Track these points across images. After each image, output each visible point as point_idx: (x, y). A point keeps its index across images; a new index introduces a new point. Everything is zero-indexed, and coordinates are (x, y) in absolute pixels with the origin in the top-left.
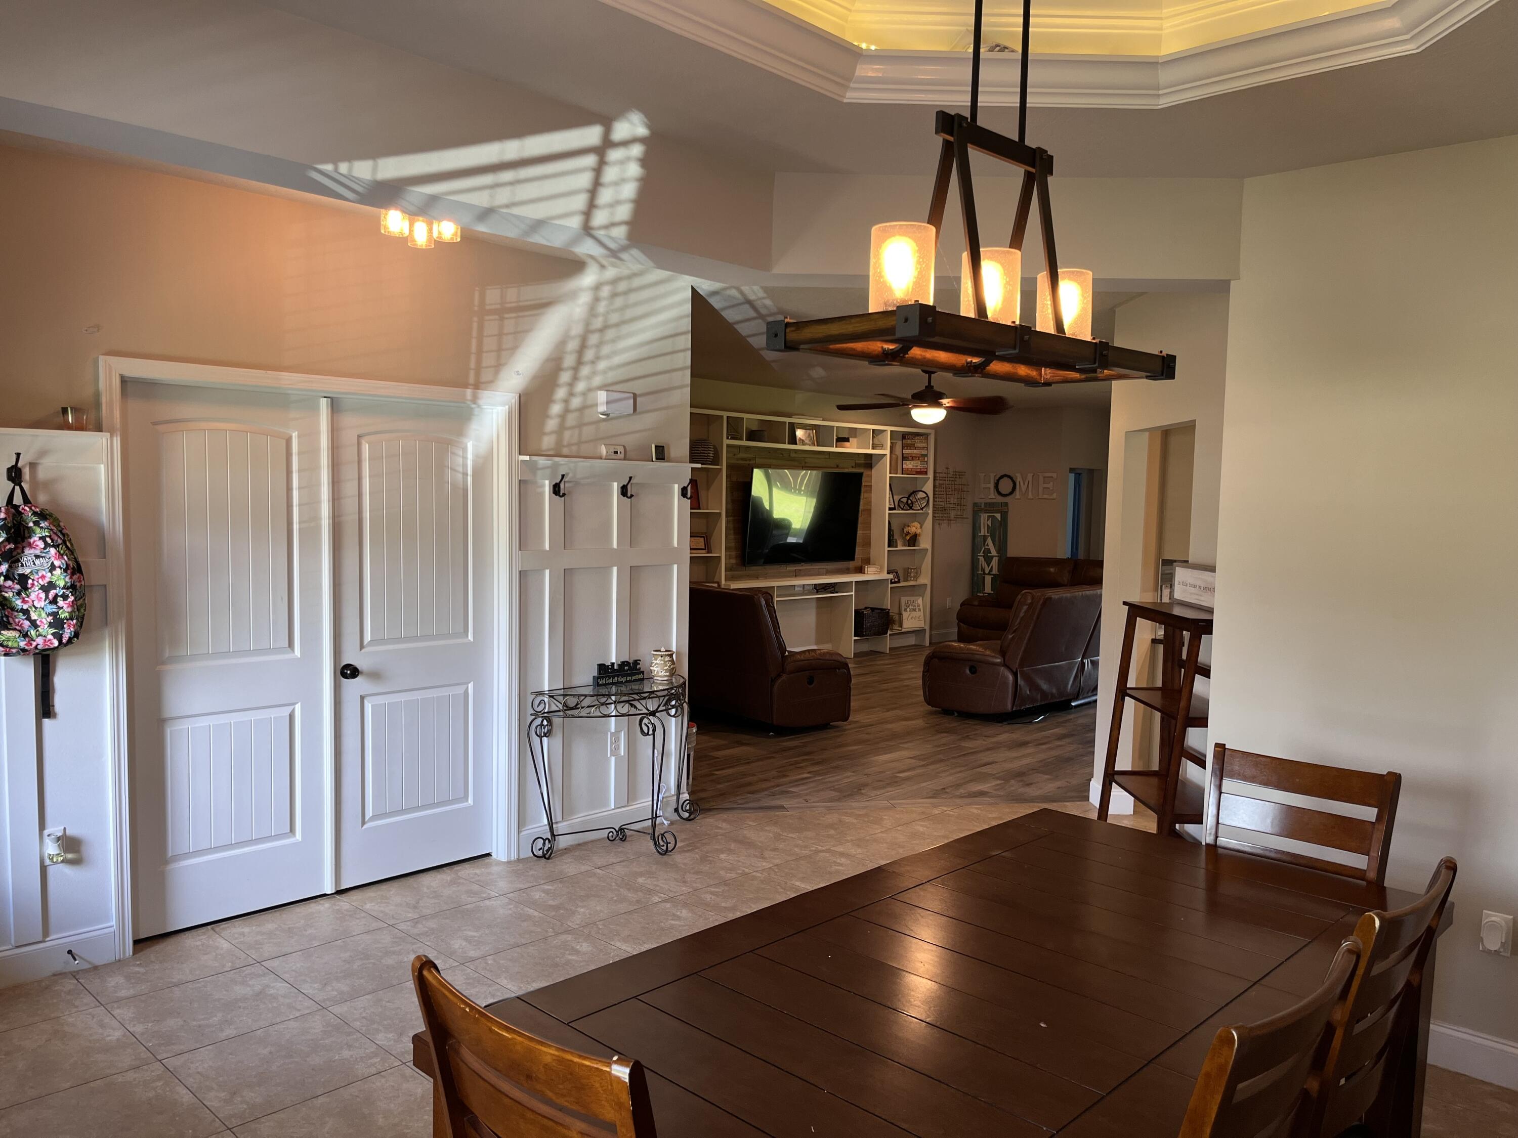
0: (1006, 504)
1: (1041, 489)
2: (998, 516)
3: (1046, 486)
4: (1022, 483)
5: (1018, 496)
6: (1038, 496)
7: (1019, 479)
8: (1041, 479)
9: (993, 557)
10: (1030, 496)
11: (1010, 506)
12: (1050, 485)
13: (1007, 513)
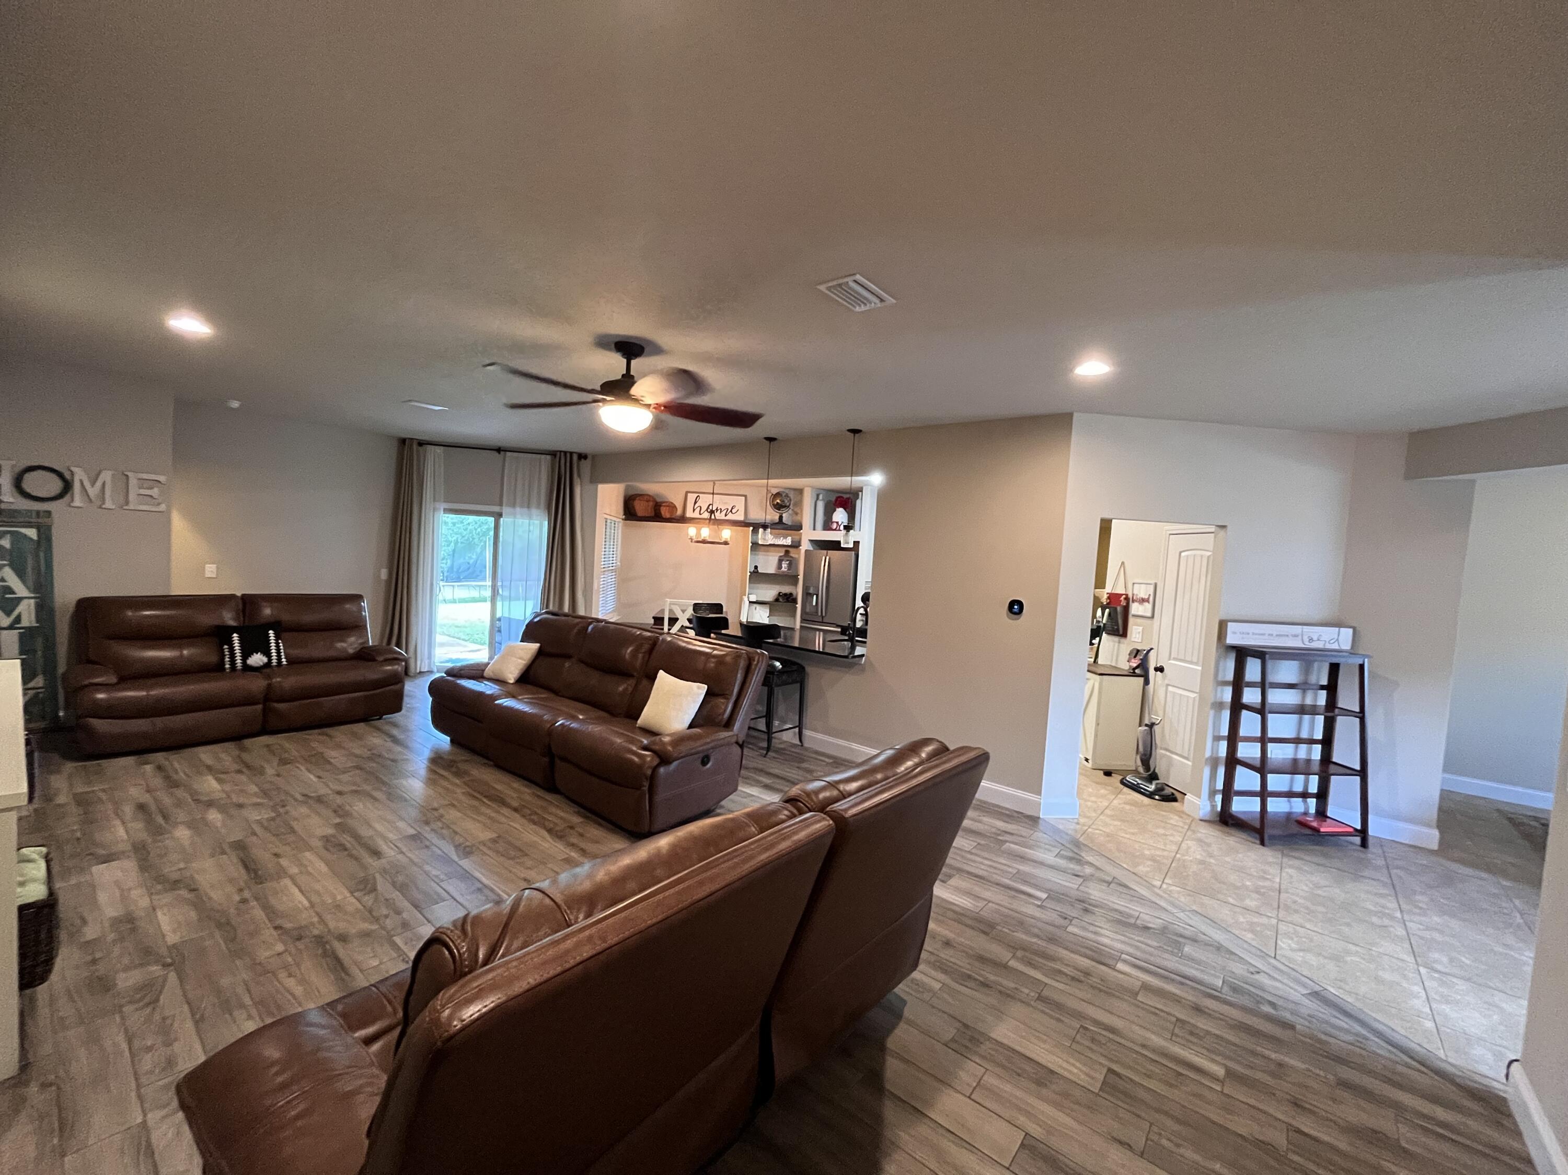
0: (48, 513)
1: (132, 496)
2: (32, 533)
3: (143, 492)
4: (87, 484)
5: (77, 502)
6: (127, 503)
7: (79, 476)
8: (133, 482)
9: (21, 599)
10: (108, 504)
11: (55, 515)
12: (155, 492)
13: (49, 528)
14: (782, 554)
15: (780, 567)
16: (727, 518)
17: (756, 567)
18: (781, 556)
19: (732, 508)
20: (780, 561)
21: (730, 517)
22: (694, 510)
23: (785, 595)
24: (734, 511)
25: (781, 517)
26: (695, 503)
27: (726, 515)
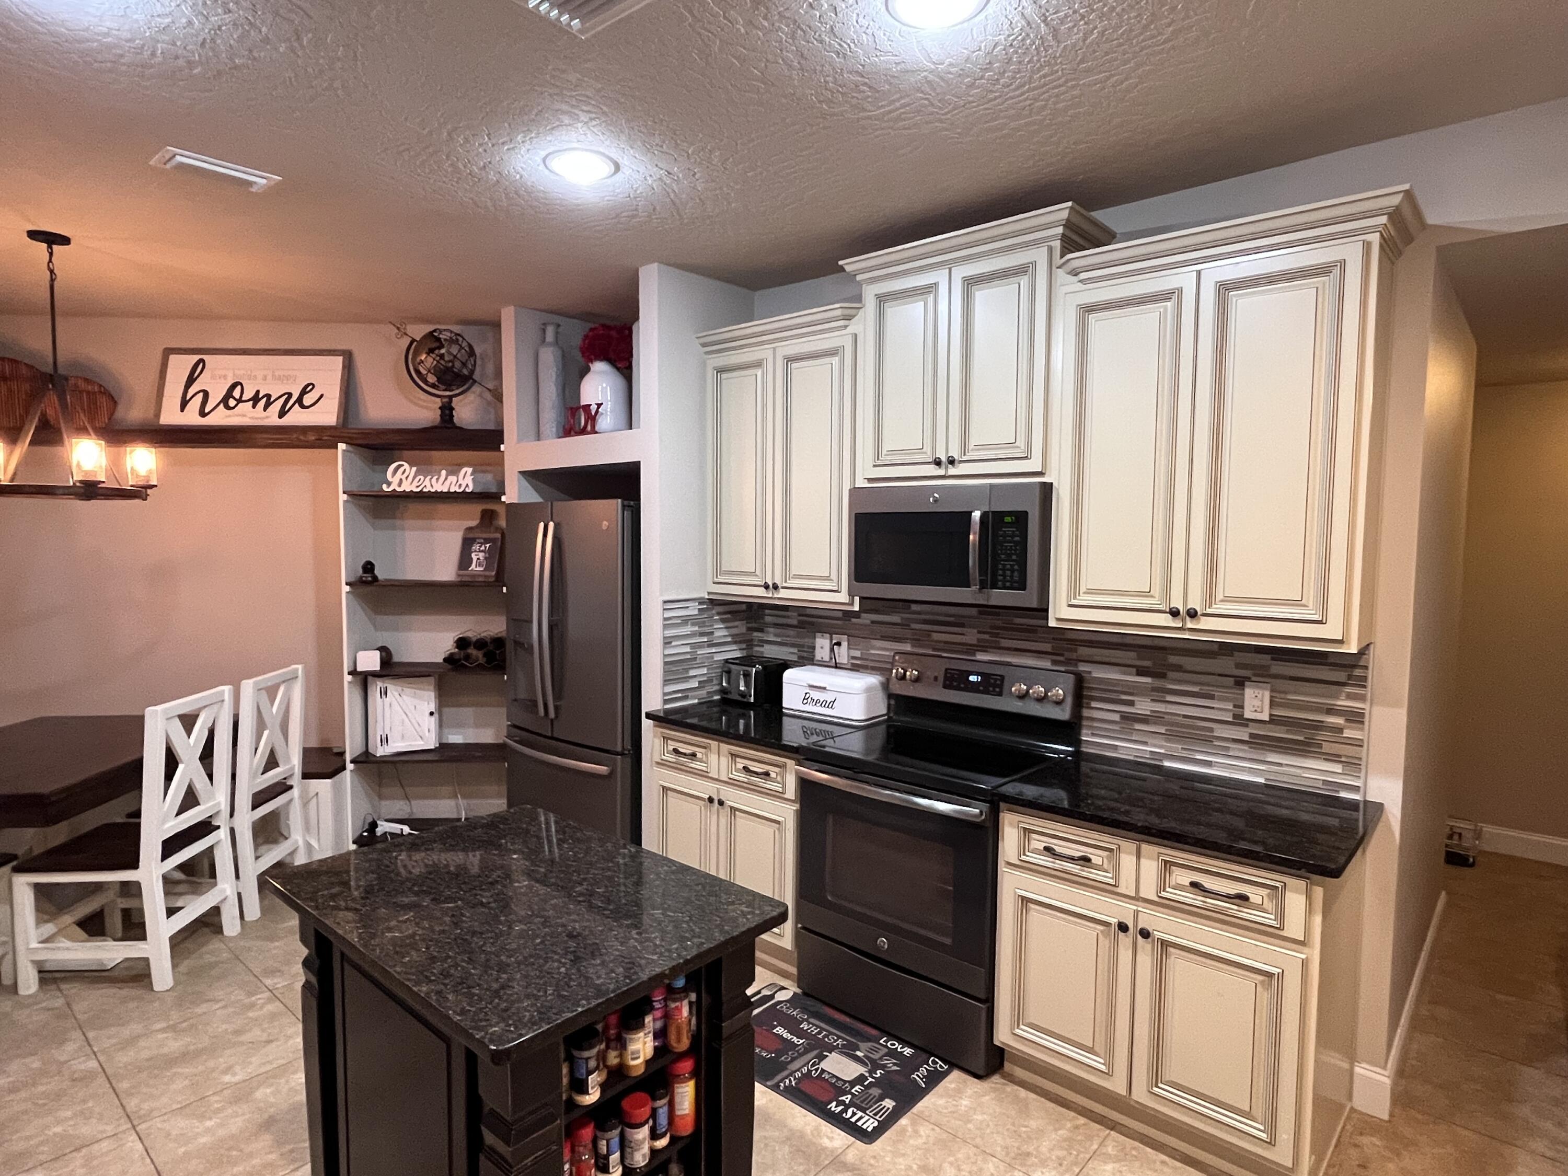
14: (474, 523)
15: (464, 561)
16: (288, 420)
17: (369, 567)
18: (469, 529)
19: (304, 392)
20: (467, 544)
21: (296, 417)
22: (184, 404)
23: (480, 644)
24: (307, 400)
25: (447, 410)
26: (191, 381)
27: (282, 414)
